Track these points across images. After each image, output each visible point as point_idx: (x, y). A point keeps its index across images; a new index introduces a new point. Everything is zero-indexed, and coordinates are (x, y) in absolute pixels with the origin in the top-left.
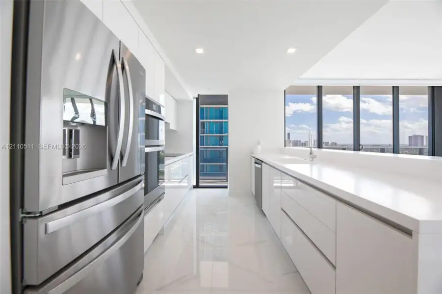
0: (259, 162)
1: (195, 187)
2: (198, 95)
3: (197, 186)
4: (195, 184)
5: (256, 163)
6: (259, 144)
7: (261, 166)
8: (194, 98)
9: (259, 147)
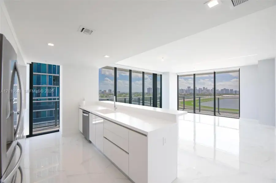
0: (85, 112)
1: (28, 137)
2: (32, 63)
3: (31, 135)
4: (28, 134)
5: (83, 113)
6: (84, 100)
7: (89, 115)
8: (27, 64)
9: (84, 102)
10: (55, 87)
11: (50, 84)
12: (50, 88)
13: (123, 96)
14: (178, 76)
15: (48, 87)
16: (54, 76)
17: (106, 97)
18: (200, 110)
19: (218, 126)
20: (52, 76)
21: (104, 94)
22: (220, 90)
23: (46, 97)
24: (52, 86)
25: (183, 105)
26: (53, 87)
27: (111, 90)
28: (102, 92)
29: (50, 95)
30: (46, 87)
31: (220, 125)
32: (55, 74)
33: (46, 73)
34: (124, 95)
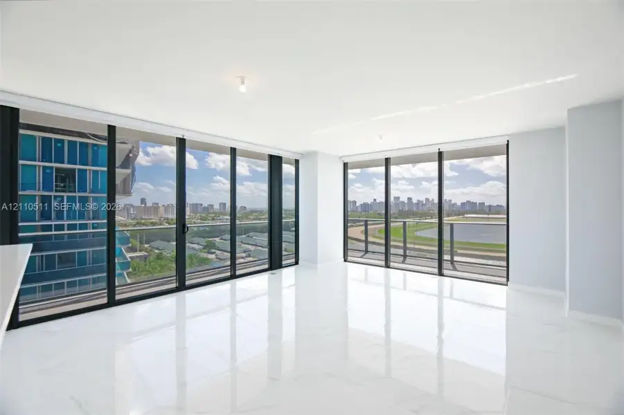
10: (62, 197)
11: (47, 187)
12: (45, 199)
13: (252, 217)
14: (345, 165)
15: (42, 196)
16: (58, 170)
17: (213, 219)
18: (405, 256)
19: (451, 297)
20: (52, 167)
21: (210, 213)
22: (459, 204)
23: (35, 221)
24: (53, 194)
25: (383, 236)
26: (56, 197)
27: (225, 204)
28: (205, 207)
29: (45, 215)
30: (36, 195)
31: (455, 296)
32: (63, 162)
33: (35, 161)
34: (256, 214)
